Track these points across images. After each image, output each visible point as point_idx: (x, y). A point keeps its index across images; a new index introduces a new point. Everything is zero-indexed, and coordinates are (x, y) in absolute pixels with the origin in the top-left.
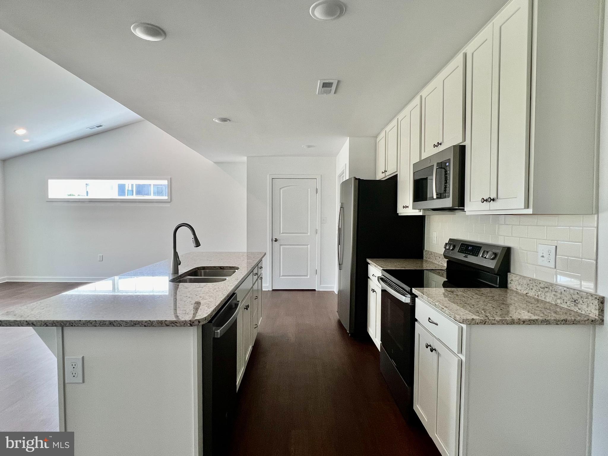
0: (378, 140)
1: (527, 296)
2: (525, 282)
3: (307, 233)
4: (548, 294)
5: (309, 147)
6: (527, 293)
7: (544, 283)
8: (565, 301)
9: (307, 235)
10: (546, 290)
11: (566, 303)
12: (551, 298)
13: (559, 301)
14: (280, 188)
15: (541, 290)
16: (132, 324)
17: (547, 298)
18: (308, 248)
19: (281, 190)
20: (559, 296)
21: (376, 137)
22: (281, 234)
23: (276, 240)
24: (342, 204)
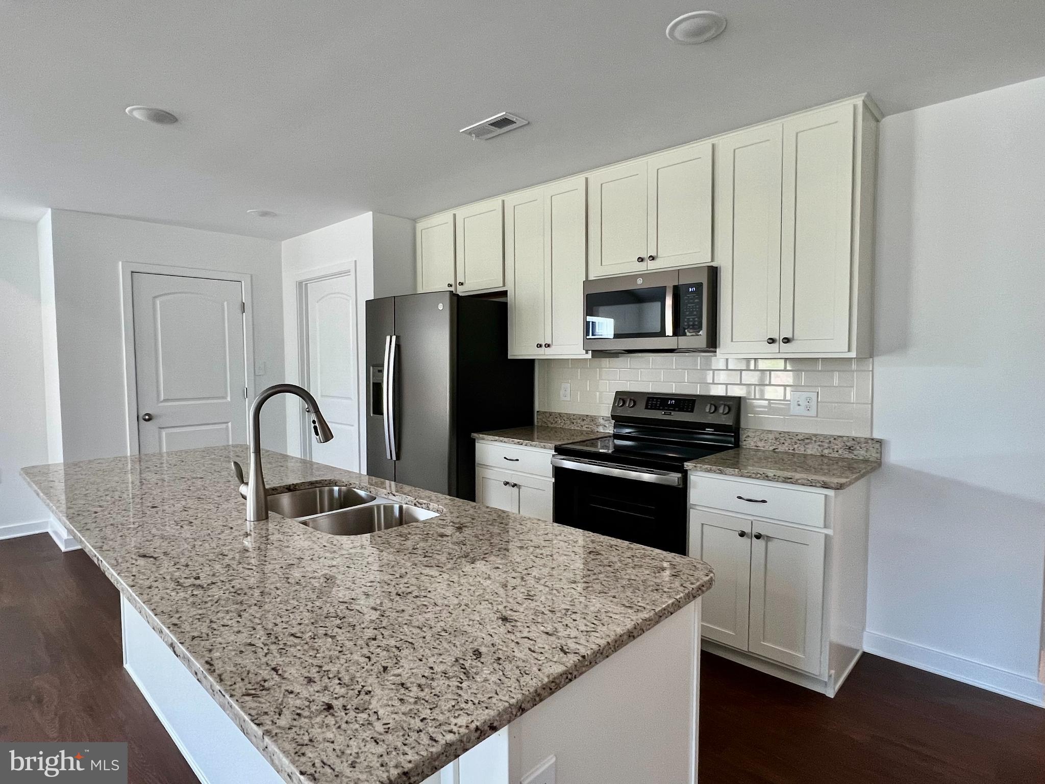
0: (420, 226)
1: (775, 452)
2: (771, 436)
3: (225, 397)
4: (810, 446)
5: (264, 214)
6: (774, 449)
7: (803, 435)
8: (836, 450)
9: (224, 401)
10: (808, 441)
11: (837, 451)
12: (815, 450)
13: (826, 451)
14: (154, 295)
15: (798, 442)
17: (808, 450)
18: (227, 428)
19: (158, 302)
20: (826, 445)
21: (415, 221)
22: (162, 402)
23: (147, 417)
24: (398, 338)
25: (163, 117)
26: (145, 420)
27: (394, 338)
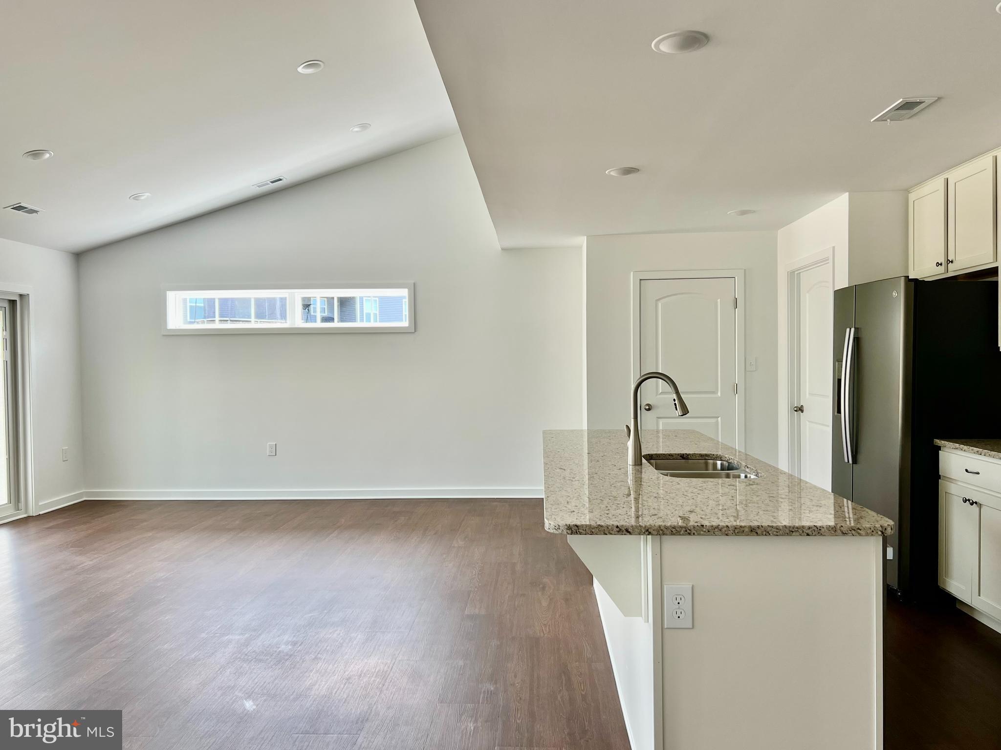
0: (912, 197)
3: (715, 392)
14: (657, 298)
16: (787, 531)
18: (717, 421)
19: (660, 305)
21: (907, 191)
22: (660, 394)
23: (647, 407)
24: (857, 330)
25: (628, 171)
26: (646, 409)
27: (853, 330)
